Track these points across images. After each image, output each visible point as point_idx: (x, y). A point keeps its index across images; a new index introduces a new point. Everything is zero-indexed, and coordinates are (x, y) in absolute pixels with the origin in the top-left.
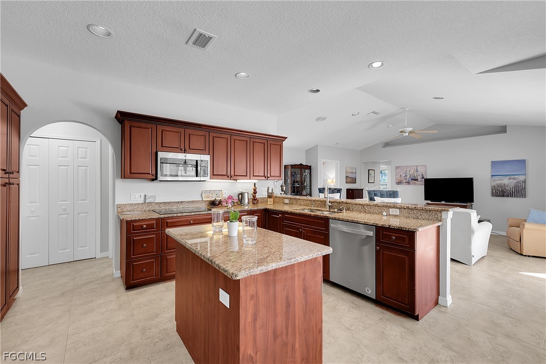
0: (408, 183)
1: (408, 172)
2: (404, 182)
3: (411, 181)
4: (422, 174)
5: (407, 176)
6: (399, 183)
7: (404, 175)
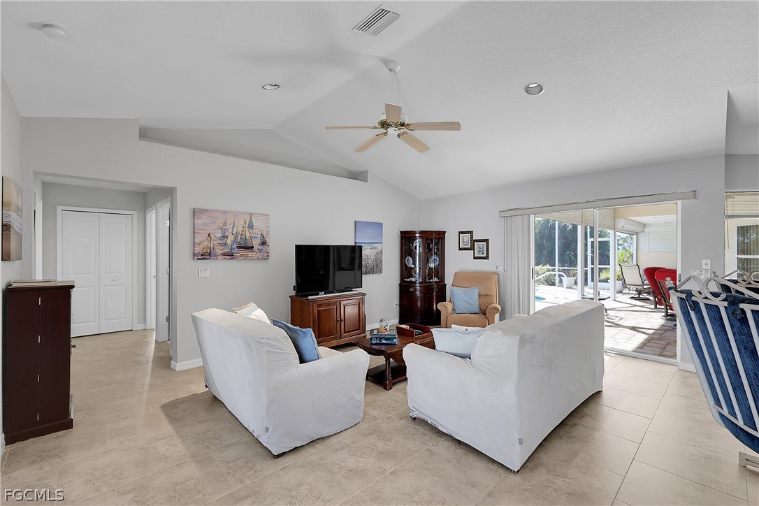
0: (230, 255)
1: (230, 228)
2: (219, 251)
3: (236, 250)
4: (262, 235)
5: (227, 237)
6: (206, 255)
7: (219, 235)
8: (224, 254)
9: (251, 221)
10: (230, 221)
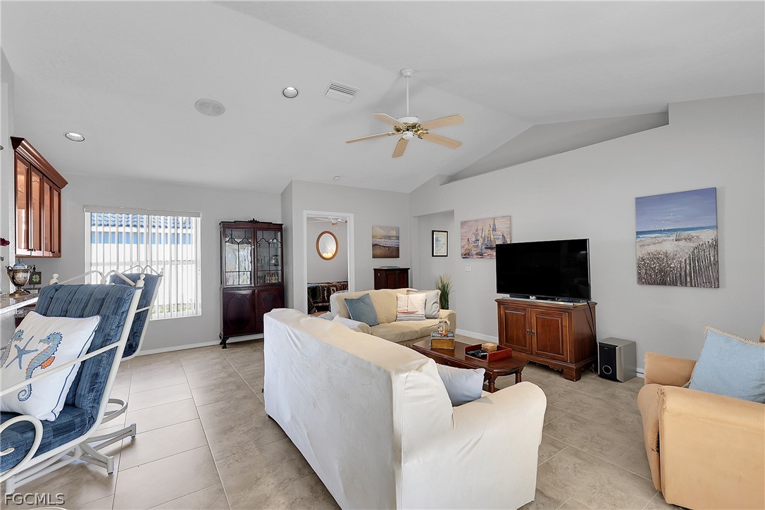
0: (481, 255)
1: (480, 232)
2: (474, 253)
3: (484, 251)
4: (503, 236)
5: (478, 240)
6: (466, 255)
7: (474, 239)
8: (477, 254)
9: (494, 224)
10: (480, 228)
